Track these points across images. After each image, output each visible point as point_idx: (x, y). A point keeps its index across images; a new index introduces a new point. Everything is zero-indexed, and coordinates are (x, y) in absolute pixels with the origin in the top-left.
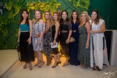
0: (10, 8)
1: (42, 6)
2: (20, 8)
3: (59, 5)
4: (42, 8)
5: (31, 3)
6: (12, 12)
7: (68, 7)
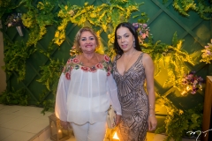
0: (30, 23)
1: (93, 15)
2: (48, 22)
5: (69, 10)
6: (36, 31)
7: (161, 11)
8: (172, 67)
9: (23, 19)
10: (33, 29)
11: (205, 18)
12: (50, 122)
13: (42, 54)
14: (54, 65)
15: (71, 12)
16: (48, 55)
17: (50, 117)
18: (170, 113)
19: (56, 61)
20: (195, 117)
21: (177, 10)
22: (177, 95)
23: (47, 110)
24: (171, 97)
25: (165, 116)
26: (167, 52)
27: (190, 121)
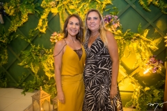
0: (12, 11)
1: (72, 7)
3: (109, 2)
4: (73, 10)
6: (18, 19)
7: (128, 6)
8: (139, 51)
9: (5, 7)
10: (15, 17)
11: (165, 13)
12: (33, 101)
13: (23, 40)
14: (35, 49)
15: (52, 3)
16: (29, 41)
17: (33, 97)
18: (137, 90)
19: (37, 46)
20: (156, 92)
21: (142, 6)
22: (141, 75)
23: (27, 90)
24: (136, 76)
25: (132, 92)
26: (135, 40)
27: (152, 95)
